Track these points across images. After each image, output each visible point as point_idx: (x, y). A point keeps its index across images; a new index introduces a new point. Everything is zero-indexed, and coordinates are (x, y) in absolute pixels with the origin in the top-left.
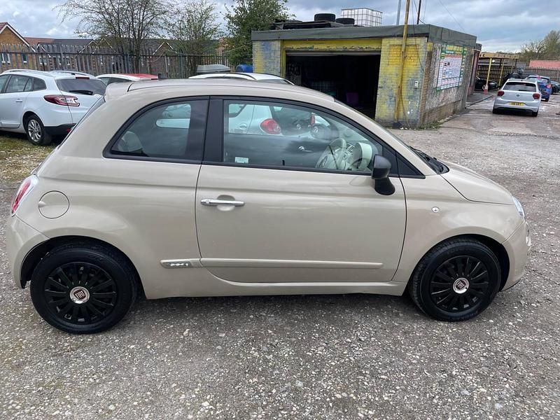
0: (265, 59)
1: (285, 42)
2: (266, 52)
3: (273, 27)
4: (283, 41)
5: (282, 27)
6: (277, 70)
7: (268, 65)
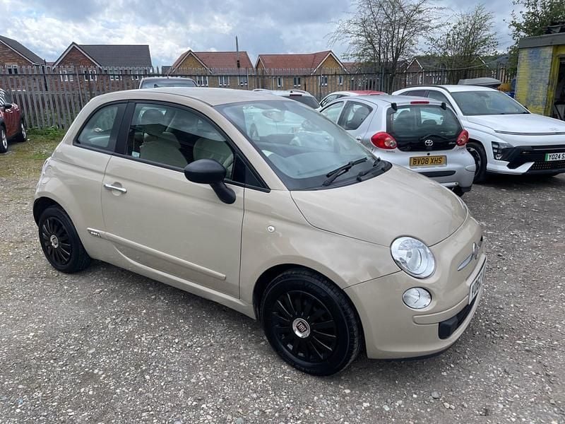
0: (532, 68)
1: (559, 48)
2: (534, 61)
3: (549, 31)
4: (557, 47)
5: (558, 30)
6: (545, 81)
7: (534, 75)
